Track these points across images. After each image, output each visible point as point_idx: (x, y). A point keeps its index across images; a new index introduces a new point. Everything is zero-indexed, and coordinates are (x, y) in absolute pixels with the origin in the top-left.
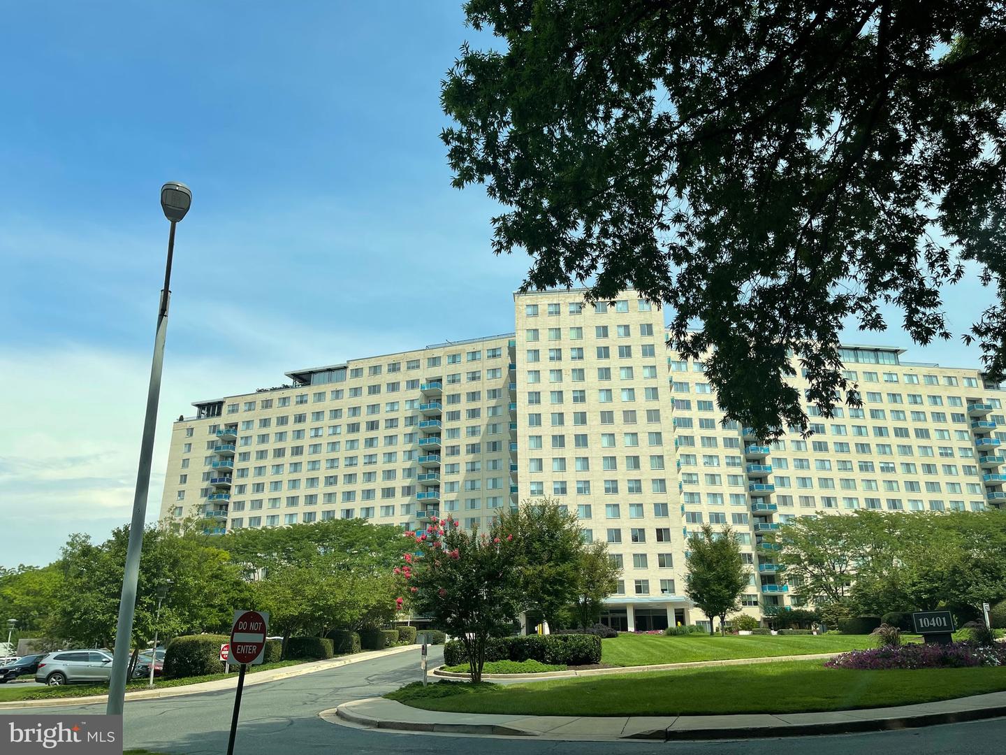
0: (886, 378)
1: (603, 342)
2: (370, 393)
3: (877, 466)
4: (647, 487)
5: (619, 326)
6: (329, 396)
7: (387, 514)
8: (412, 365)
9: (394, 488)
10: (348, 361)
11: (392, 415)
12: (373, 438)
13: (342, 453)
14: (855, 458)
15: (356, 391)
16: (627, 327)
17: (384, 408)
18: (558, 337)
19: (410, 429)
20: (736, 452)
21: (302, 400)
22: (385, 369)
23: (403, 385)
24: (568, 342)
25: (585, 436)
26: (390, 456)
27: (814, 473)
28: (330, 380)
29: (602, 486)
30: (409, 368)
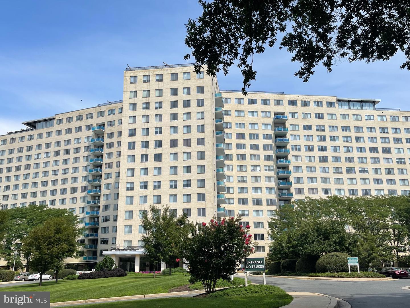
0: (366, 118)
1: (174, 98)
2: (66, 133)
3: (357, 170)
4: (194, 184)
5: (184, 88)
6: (45, 135)
7: (73, 202)
8: (90, 116)
9: (77, 187)
10: (55, 115)
11: (77, 146)
12: (67, 159)
13: (51, 168)
14: (344, 165)
15: (59, 132)
16: (189, 89)
17: (73, 142)
18: (148, 95)
19: (86, 154)
20: (271, 163)
21: (31, 138)
22: (75, 119)
23: (84, 128)
24: (154, 98)
25: (160, 155)
26: (76, 169)
27: (318, 175)
28: (46, 126)
29: (168, 184)
30: (87, 118)
